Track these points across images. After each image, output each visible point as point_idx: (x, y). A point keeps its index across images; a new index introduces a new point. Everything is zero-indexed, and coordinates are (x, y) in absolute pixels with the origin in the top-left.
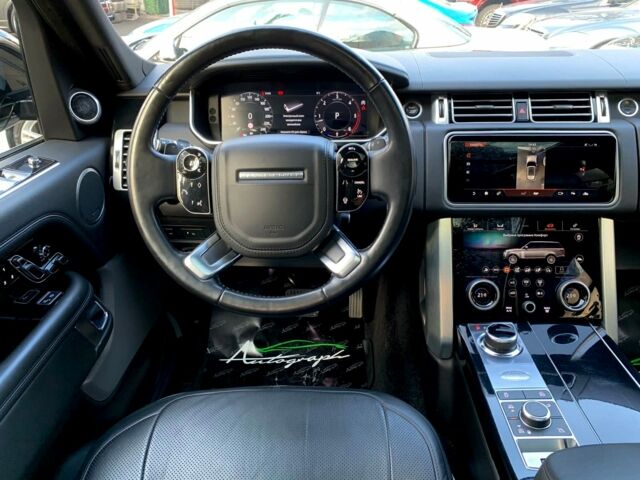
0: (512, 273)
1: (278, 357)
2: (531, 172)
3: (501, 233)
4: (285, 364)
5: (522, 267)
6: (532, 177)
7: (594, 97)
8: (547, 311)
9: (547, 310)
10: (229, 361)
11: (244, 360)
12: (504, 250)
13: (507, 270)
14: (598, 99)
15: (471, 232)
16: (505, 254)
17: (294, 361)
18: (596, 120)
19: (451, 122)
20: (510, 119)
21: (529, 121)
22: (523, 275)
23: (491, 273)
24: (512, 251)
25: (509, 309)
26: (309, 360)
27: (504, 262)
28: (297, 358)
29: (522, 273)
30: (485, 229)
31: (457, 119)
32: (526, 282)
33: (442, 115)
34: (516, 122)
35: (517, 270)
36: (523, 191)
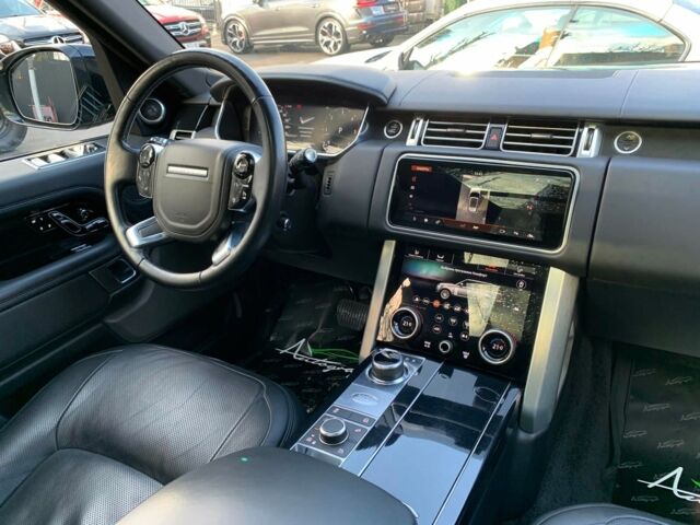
0: (441, 307)
1: (324, 361)
2: (473, 204)
3: (441, 264)
4: (325, 368)
5: (452, 305)
6: (474, 210)
7: (582, 127)
8: (466, 357)
9: (466, 355)
10: (282, 352)
11: (295, 355)
12: (439, 282)
13: (437, 304)
14: (586, 130)
15: (411, 259)
16: (439, 287)
17: (334, 368)
18: (574, 155)
19: (419, 144)
20: (478, 145)
21: (498, 149)
22: (451, 313)
23: (420, 303)
24: (446, 285)
25: (427, 344)
26: (346, 370)
27: (436, 295)
28: (338, 366)
29: (451, 310)
30: (425, 258)
31: (427, 142)
32: (453, 321)
33: (413, 137)
34: (485, 148)
35: (447, 306)
36: (463, 223)
